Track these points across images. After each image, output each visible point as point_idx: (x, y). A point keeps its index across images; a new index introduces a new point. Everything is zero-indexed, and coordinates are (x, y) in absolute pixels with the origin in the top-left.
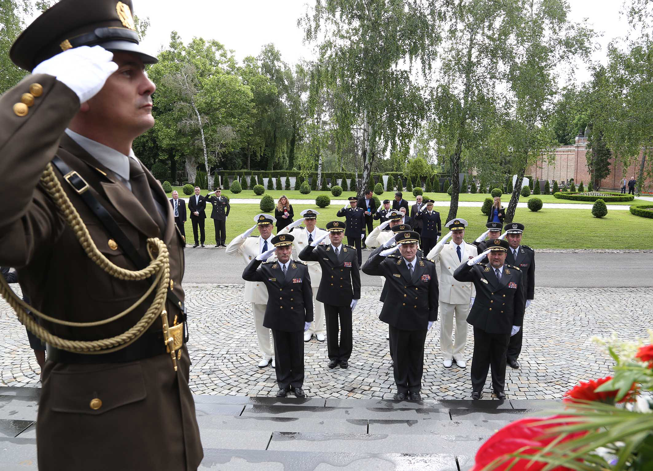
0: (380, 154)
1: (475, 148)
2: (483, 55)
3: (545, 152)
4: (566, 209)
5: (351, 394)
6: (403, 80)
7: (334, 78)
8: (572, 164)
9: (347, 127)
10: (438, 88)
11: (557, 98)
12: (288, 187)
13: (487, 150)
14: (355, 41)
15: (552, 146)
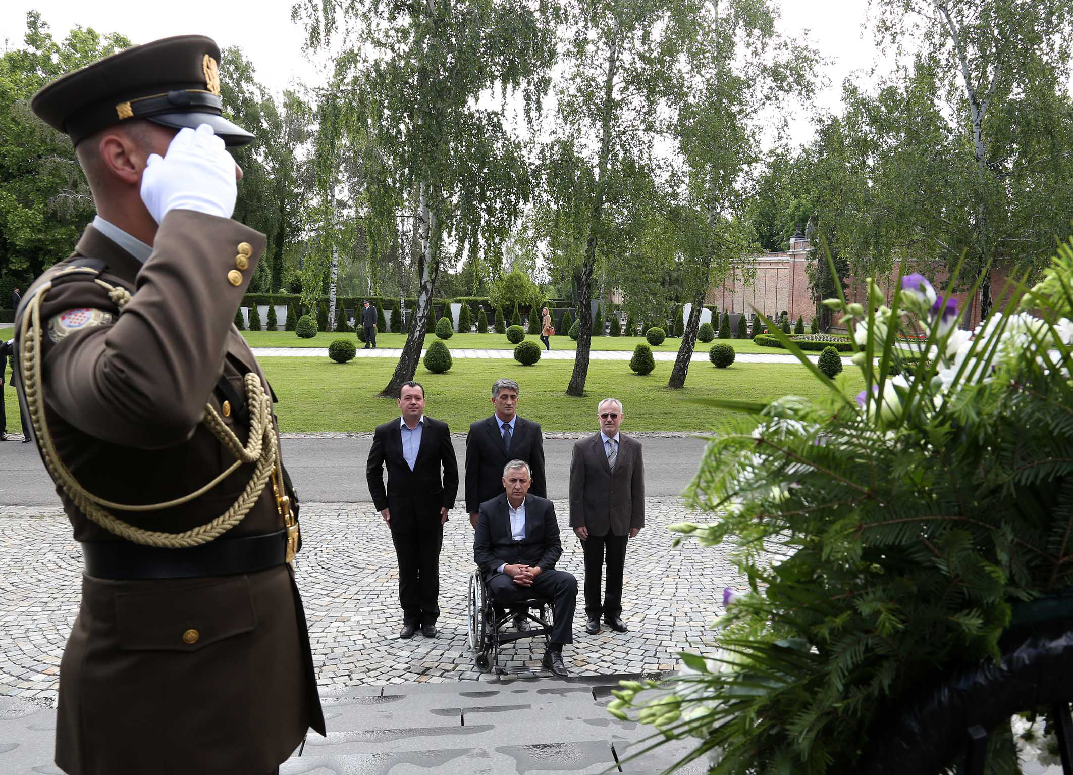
0: (444, 263)
1: (620, 254)
2: (632, 88)
3: (738, 263)
4: (773, 364)
5: (424, 678)
6: (490, 128)
7: (362, 119)
8: (785, 286)
9: (389, 214)
10: (553, 145)
11: (759, 169)
12: (272, 325)
13: (639, 258)
14: (402, 53)
15: (751, 253)
